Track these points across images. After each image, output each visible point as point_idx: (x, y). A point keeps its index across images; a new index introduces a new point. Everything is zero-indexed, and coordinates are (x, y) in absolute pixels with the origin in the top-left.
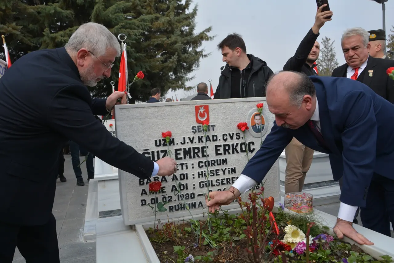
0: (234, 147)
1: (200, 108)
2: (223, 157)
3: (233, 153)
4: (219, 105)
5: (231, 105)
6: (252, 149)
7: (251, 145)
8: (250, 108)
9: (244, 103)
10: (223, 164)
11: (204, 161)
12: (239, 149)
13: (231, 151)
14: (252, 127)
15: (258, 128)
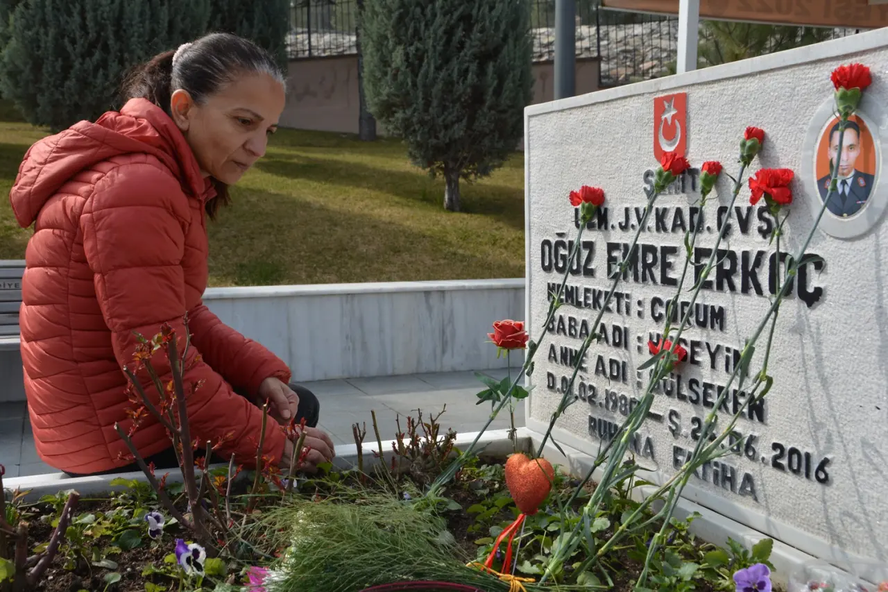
0: (750, 268)
1: (666, 105)
2: (713, 299)
3: (745, 290)
4: (716, 87)
5: (753, 84)
6: (810, 290)
7: (811, 267)
8: (819, 91)
9: (798, 72)
10: (712, 327)
11: (665, 301)
12: (764, 277)
13: (738, 281)
14: (821, 182)
15: (840, 191)
